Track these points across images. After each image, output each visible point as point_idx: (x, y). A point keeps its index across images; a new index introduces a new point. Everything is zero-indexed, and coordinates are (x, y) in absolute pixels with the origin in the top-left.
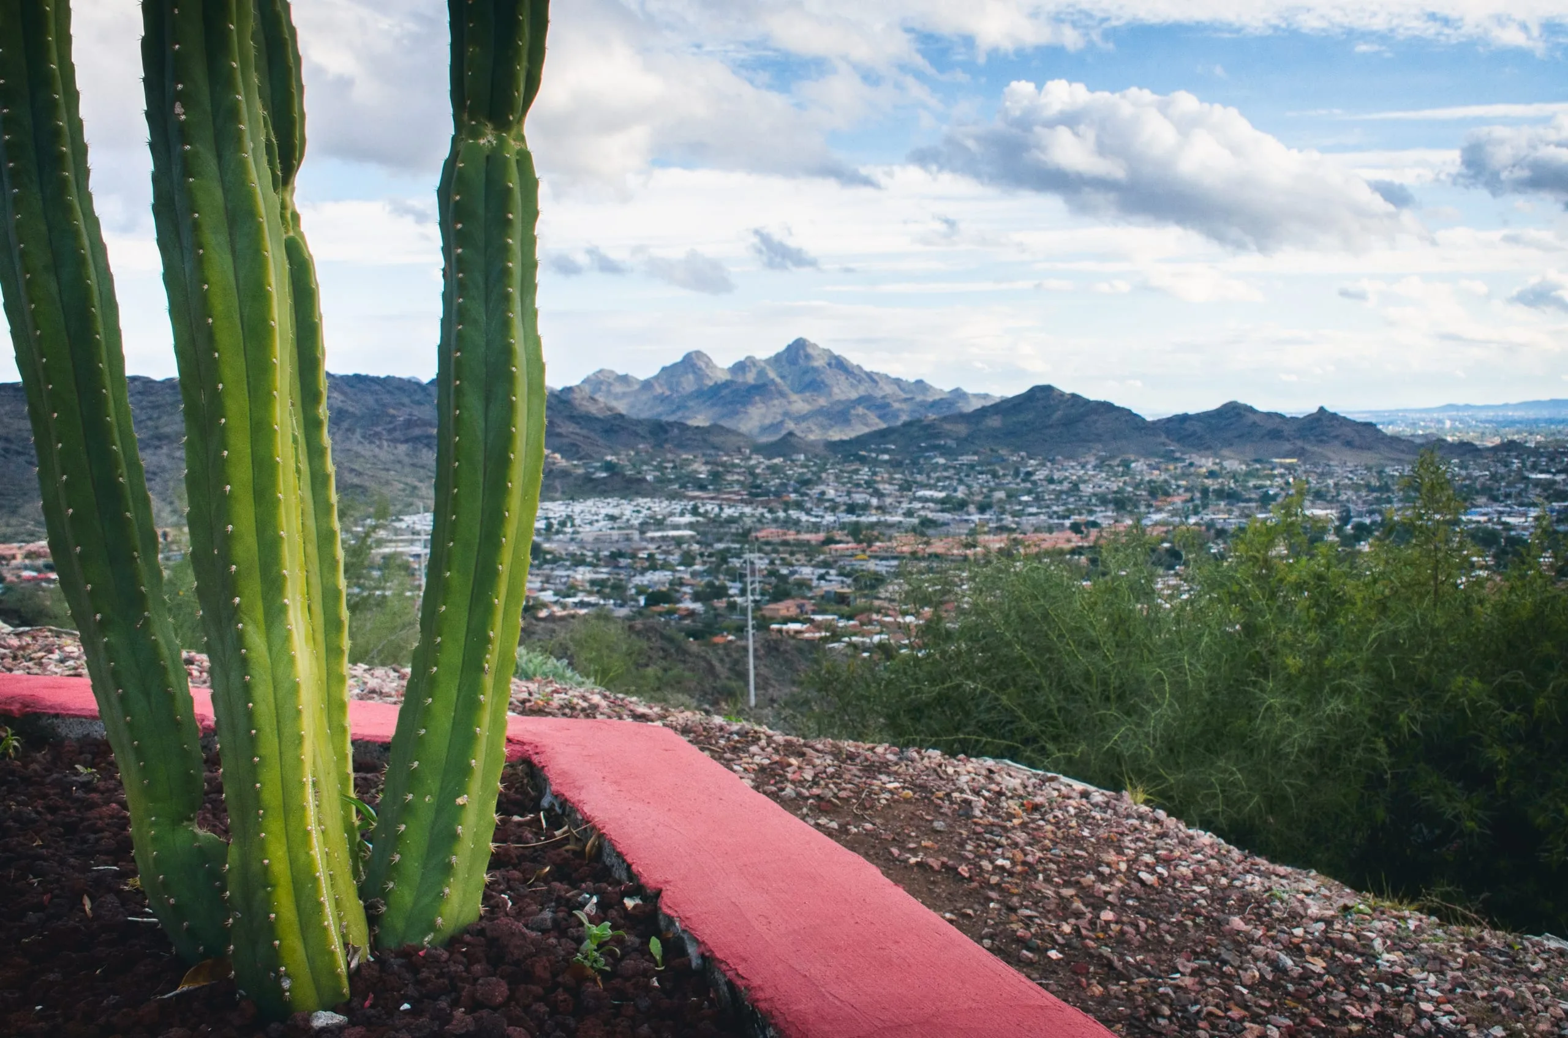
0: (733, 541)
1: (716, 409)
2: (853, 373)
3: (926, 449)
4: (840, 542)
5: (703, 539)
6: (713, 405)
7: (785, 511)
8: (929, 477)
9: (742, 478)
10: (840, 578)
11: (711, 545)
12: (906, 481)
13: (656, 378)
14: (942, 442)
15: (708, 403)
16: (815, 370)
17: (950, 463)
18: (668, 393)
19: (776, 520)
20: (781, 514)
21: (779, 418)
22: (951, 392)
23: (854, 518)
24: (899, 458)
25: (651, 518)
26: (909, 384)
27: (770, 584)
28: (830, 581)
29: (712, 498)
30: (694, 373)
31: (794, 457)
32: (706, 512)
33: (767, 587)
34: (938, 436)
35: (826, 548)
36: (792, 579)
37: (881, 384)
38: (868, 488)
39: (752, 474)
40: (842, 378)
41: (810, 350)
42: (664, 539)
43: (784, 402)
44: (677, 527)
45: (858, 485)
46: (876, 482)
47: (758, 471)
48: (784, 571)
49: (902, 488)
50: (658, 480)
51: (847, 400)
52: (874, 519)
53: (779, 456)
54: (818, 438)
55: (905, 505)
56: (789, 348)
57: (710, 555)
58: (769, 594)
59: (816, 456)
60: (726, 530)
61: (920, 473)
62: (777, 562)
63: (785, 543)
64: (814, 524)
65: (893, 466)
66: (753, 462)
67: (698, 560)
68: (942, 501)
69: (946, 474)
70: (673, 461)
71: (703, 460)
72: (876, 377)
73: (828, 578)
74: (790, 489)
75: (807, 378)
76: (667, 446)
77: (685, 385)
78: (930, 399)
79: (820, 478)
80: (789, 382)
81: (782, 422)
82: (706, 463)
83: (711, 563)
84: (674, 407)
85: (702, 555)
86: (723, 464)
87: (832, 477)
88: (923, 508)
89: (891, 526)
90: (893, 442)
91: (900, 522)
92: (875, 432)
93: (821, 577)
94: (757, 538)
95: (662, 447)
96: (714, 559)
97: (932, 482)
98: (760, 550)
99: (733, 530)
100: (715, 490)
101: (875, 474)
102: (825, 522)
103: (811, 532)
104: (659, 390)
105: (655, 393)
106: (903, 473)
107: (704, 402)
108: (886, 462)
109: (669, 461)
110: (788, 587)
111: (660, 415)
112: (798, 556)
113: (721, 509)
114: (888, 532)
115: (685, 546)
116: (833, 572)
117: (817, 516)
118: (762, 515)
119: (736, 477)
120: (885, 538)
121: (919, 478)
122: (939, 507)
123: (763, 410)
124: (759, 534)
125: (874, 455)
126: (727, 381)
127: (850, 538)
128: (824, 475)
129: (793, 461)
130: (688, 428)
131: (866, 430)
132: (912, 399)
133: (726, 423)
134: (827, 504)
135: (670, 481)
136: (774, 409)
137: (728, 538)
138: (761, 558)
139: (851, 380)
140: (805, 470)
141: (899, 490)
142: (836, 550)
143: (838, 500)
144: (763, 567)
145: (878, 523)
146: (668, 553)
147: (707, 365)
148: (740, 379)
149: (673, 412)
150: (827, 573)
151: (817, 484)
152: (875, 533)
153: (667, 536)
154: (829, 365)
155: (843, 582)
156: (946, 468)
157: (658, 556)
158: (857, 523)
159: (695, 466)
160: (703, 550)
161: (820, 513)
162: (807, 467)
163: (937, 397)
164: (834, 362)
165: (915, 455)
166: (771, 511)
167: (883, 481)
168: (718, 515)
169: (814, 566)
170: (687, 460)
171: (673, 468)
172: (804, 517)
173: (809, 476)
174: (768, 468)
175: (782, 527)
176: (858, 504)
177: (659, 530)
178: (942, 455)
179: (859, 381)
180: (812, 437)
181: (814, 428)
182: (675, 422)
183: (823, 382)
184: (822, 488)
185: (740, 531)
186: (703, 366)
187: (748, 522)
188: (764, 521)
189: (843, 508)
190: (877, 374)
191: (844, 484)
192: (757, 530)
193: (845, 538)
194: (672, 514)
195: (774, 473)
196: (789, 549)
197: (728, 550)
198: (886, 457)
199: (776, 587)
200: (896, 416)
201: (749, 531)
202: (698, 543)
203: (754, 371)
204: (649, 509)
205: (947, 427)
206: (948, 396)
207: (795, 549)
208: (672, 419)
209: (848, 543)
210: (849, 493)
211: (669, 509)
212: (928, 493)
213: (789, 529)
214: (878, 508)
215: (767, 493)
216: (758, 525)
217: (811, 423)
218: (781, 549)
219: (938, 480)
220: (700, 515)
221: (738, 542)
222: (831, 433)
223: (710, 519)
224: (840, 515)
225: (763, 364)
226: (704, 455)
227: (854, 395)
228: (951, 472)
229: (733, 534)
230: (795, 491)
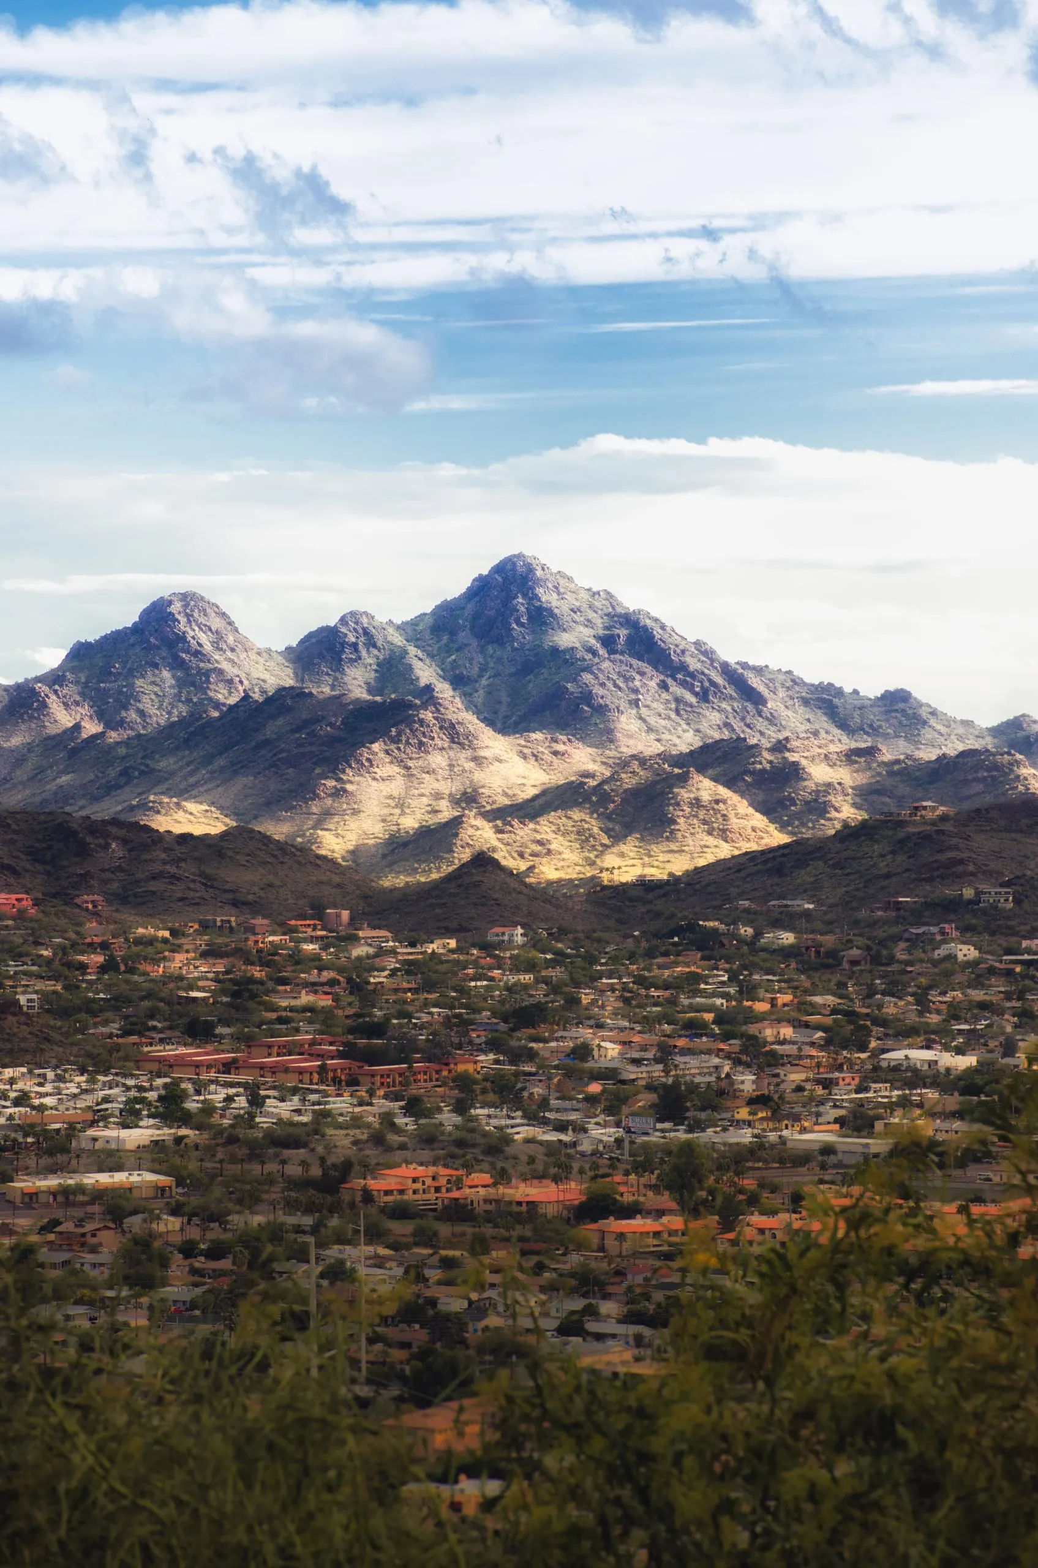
0: (292, 1206)
1: (243, 781)
2: (683, 667)
3: (917, 915)
4: (631, 1211)
5: (195, 1201)
6: (236, 768)
7: (461, 1108)
8: (922, 1001)
9: (326, 1002)
10: (633, 1329)
11: (219, 1218)
12: (851, 1015)
13: (55, 679)
14: (968, 893)
15: (221, 762)
16: (563, 658)
17: (992, 961)
18: (91, 728)
19: (429, 1139)
20: (448, 1119)
21: (447, 812)
22: (996, 732)
23: (681, 1135)
24: (828, 940)
25: (27, 1129)
26: (863, 706)
27: (405, 1345)
28: (600, 1337)
29: (228, 1067)
30: (178, 664)
31: (494, 934)
32: (208, 1109)
33: (398, 1355)
34: (951, 871)
35: (589, 1231)
36: (474, 1332)
37: (774, 704)
38: (726, 1037)
39: (357, 987)
40: (649, 682)
41: (547, 597)
42: (66, 1195)
43: (462, 757)
44: (111, 1160)
45: (694, 1028)
46: (753, 1018)
47: (378, 978)
48: (453, 1303)
49: (833, 1041)
50: (52, 1006)
51: (664, 756)
52: (745, 1136)
53: (447, 932)
54: (572, 874)
55: (845, 1094)
56: (481, 588)
57: (216, 1252)
58: (402, 1378)
59: (562, 933)
60: (271, 1167)
61: (894, 990)
62: (433, 1274)
63: (458, 1212)
64: (552, 1149)
65: (806, 968)
66: (360, 951)
67: (178, 1266)
68: (966, 1084)
69: (978, 995)
70: (105, 946)
71: (202, 942)
72: (755, 682)
73: (592, 1326)
74: (478, 1036)
75: (534, 686)
76: (87, 899)
77: (148, 704)
78: (928, 754)
79: (573, 1002)
80: (480, 696)
81: (455, 823)
82: (209, 953)
83: (218, 1274)
84: (113, 772)
85: (188, 1250)
86: (266, 958)
87: (612, 1002)
88: (904, 1103)
89: (801, 1159)
90: (812, 891)
91: (828, 1150)
92: (750, 856)
93: (570, 1327)
94: (368, 1196)
95: (69, 901)
96: (226, 1264)
97: (934, 1019)
98: (374, 1235)
99: (294, 1170)
100: (237, 1038)
101: (748, 991)
102: (586, 1146)
103: (541, 1177)
104: (62, 717)
105: (52, 730)
106: (840, 989)
107: (208, 759)
108: (787, 953)
109: (92, 947)
110: (460, 1354)
111: (65, 796)
112: (498, 1255)
113: (257, 1101)
114: (790, 1179)
115: (135, 1223)
116: (608, 1308)
117: (561, 1127)
118: (387, 1119)
119: (305, 998)
120: (776, 1201)
121: (892, 1007)
122: (953, 1101)
123: (396, 787)
124: (372, 1184)
125: (746, 931)
126: (282, 692)
127: (665, 1200)
128: (586, 997)
129: (486, 947)
130: (157, 838)
131: (724, 851)
132: (870, 752)
133: (278, 829)
134: (595, 1088)
135: (91, 1008)
136: (430, 784)
137: (275, 1193)
138: (379, 1262)
139: (677, 690)
140: (527, 978)
141: (827, 1044)
142: (621, 1236)
143: (631, 1073)
144: (384, 1289)
145: (757, 1150)
146: (81, 1242)
147: (218, 638)
148: (324, 690)
149: (110, 789)
150: (591, 1311)
151: (565, 1024)
152: (749, 1183)
153: (80, 1189)
154: (608, 642)
155: (639, 1341)
156: (978, 974)
157: (44, 1255)
158: (688, 1148)
159: (177, 962)
160: (194, 1233)
161: (573, 1116)
162: (531, 966)
163: (953, 748)
164: (623, 633)
165: (880, 933)
166: (413, 1107)
167: (777, 1017)
168: (248, 1120)
169: (549, 1288)
170: (151, 941)
171: (103, 969)
172: (523, 1132)
173: (539, 994)
174: (410, 968)
175: (447, 1160)
176: (693, 1088)
177: (53, 1170)
178: (967, 932)
179: (704, 696)
180: (549, 872)
181: (557, 843)
182: (115, 822)
183: (587, 697)
184: (585, 1033)
185: (316, 1172)
186: (205, 640)
187: (342, 1140)
188: (393, 1138)
189: (645, 1100)
190: (759, 671)
191: (649, 1023)
192: (368, 1169)
193: (650, 1199)
194: (98, 1117)
195: (429, 986)
196: (468, 1229)
197: (275, 1233)
198: (788, 938)
199: (424, 1355)
200: (818, 806)
201: (346, 1169)
202: (175, 1211)
203: (369, 658)
204: (22, 1100)
205: (984, 843)
206: (989, 743)
207: (488, 1231)
208: (104, 810)
209: (660, 1213)
210: (665, 1054)
211: (88, 1101)
212: (920, 1056)
213: (469, 1168)
214: (757, 1101)
215: (404, 1052)
216: (372, 1153)
217: (544, 827)
218: (445, 1230)
219: (954, 1013)
220: (186, 1119)
221: (308, 1210)
222: (610, 860)
223: (220, 1131)
224: (635, 1123)
225: (398, 640)
226: (205, 927)
227: (685, 740)
228: (995, 991)
229: (293, 1184)
230: (494, 1045)
